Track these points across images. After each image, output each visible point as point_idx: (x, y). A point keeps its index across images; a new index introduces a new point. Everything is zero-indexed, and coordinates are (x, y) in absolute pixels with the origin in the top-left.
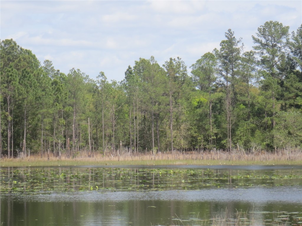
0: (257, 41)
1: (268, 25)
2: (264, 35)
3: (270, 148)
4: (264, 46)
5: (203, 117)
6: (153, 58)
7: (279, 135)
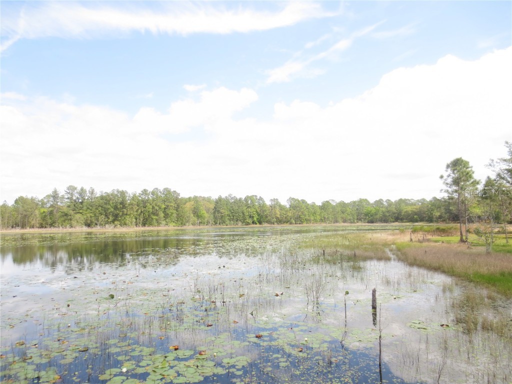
0: (66, 191)
1: (70, 186)
2: (68, 189)
3: (71, 227)
4: (69, 193)
5: (45, 216)
6: (27, 196)
7: (74, 223)
